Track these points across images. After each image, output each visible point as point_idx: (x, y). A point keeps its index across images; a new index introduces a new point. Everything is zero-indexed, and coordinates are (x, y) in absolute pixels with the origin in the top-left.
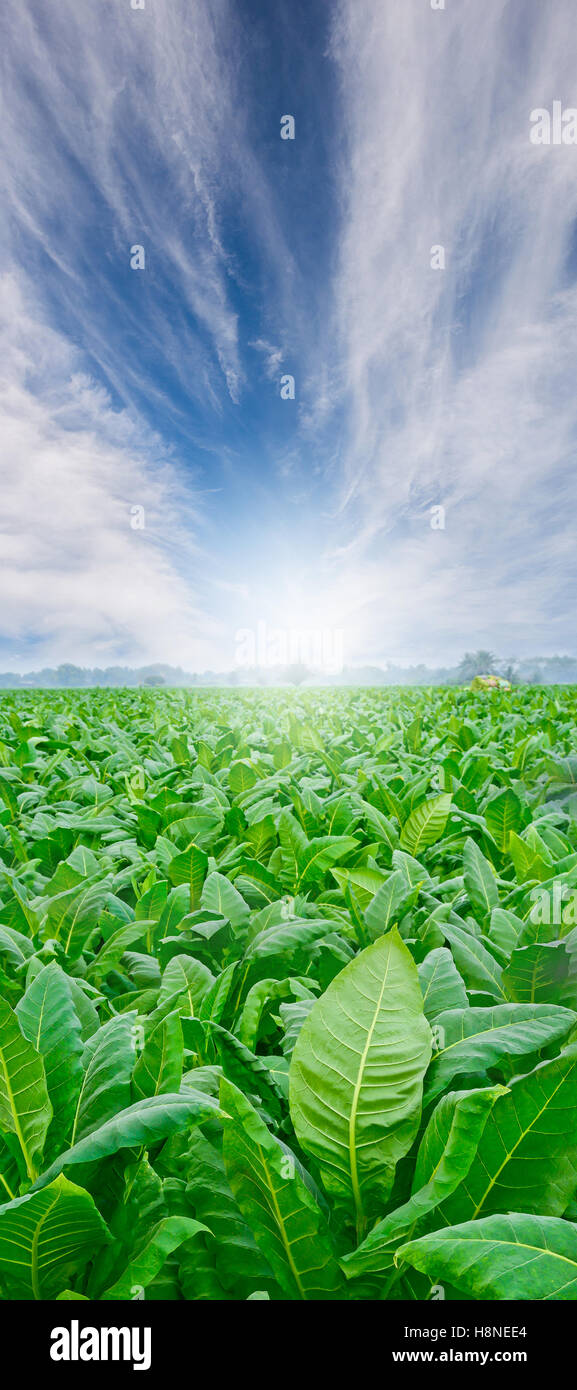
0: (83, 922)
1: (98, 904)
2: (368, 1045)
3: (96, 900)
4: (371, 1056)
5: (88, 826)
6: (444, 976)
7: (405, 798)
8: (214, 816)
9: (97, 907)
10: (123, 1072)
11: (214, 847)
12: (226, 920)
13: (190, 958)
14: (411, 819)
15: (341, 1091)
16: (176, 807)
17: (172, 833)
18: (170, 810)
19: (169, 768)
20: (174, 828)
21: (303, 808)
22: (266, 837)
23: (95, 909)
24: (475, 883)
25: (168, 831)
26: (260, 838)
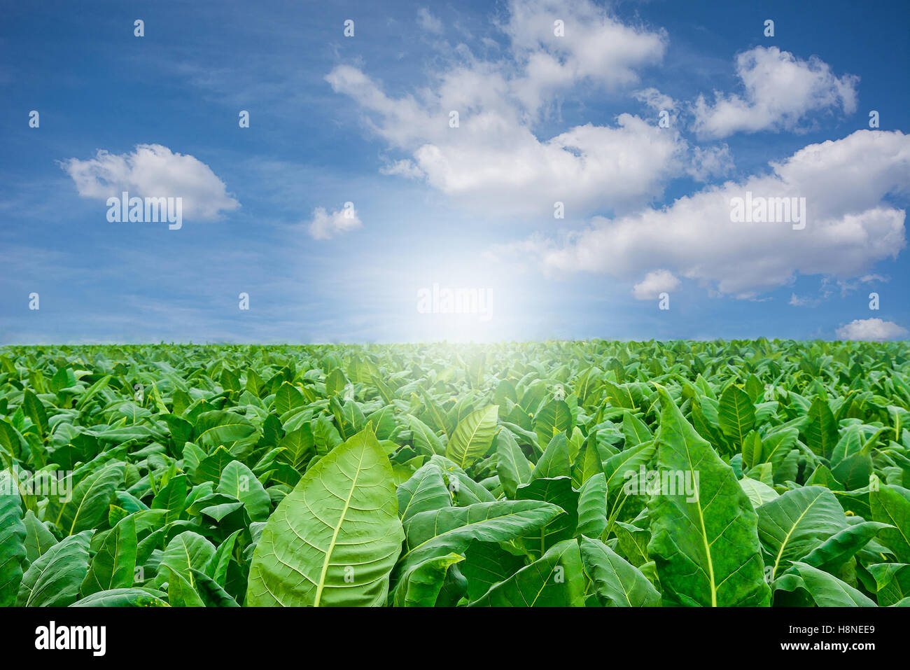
0: (89, 510)
1: (105, 491)
2: (333, 543)
3: (104, 488)
4: (336, 555)
5: (115, 435)
6: (430, 487)
7: (452, 410)
8: (249, 424)
9: (105, 494)
10: (71, 586)
11: (249, 457)
12: (241, 503)
13: (195, 534)
14: (458, 431)
15: (303, 593)
16: (209, 416)
17: (204, 441)
18: (202, 419)
19: (215, 395)
20: (206, 437)
21: (342, 420)
22: (305, 448)
23: (103, 497)
24: (510, 471)
25: (200, 441)
26: (298, 449)
